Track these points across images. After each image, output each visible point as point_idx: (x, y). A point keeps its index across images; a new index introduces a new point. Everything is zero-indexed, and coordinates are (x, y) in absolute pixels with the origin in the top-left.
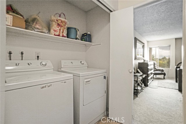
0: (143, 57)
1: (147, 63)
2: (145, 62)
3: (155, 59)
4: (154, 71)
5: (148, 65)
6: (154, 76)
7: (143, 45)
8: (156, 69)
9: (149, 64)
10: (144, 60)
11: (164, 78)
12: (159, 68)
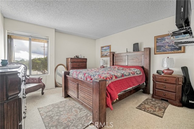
11: (43, 93)
12: (31, 77)
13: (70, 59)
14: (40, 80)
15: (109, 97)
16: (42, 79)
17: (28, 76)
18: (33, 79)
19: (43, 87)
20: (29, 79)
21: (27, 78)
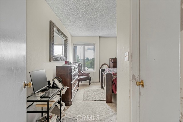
0: (64, 57)
1: (71, 67)
2: (67, 65)
3: (80, 60)
4: (79, 76)
5: (71, 70)
6: (79, 83)
7: (65, 39)
8: (81, 73)
9: (73, 68)
10: (66, 62)
11: (90, 84)
12: (84, 72)
13: (111, 60)
14: (88, 75)
15: (114, 85)
16: (89, 74)
17: (83, 71)
18: (85, 73)
19: (90, 79)
20: (83, 74)
21: (82, 73)
